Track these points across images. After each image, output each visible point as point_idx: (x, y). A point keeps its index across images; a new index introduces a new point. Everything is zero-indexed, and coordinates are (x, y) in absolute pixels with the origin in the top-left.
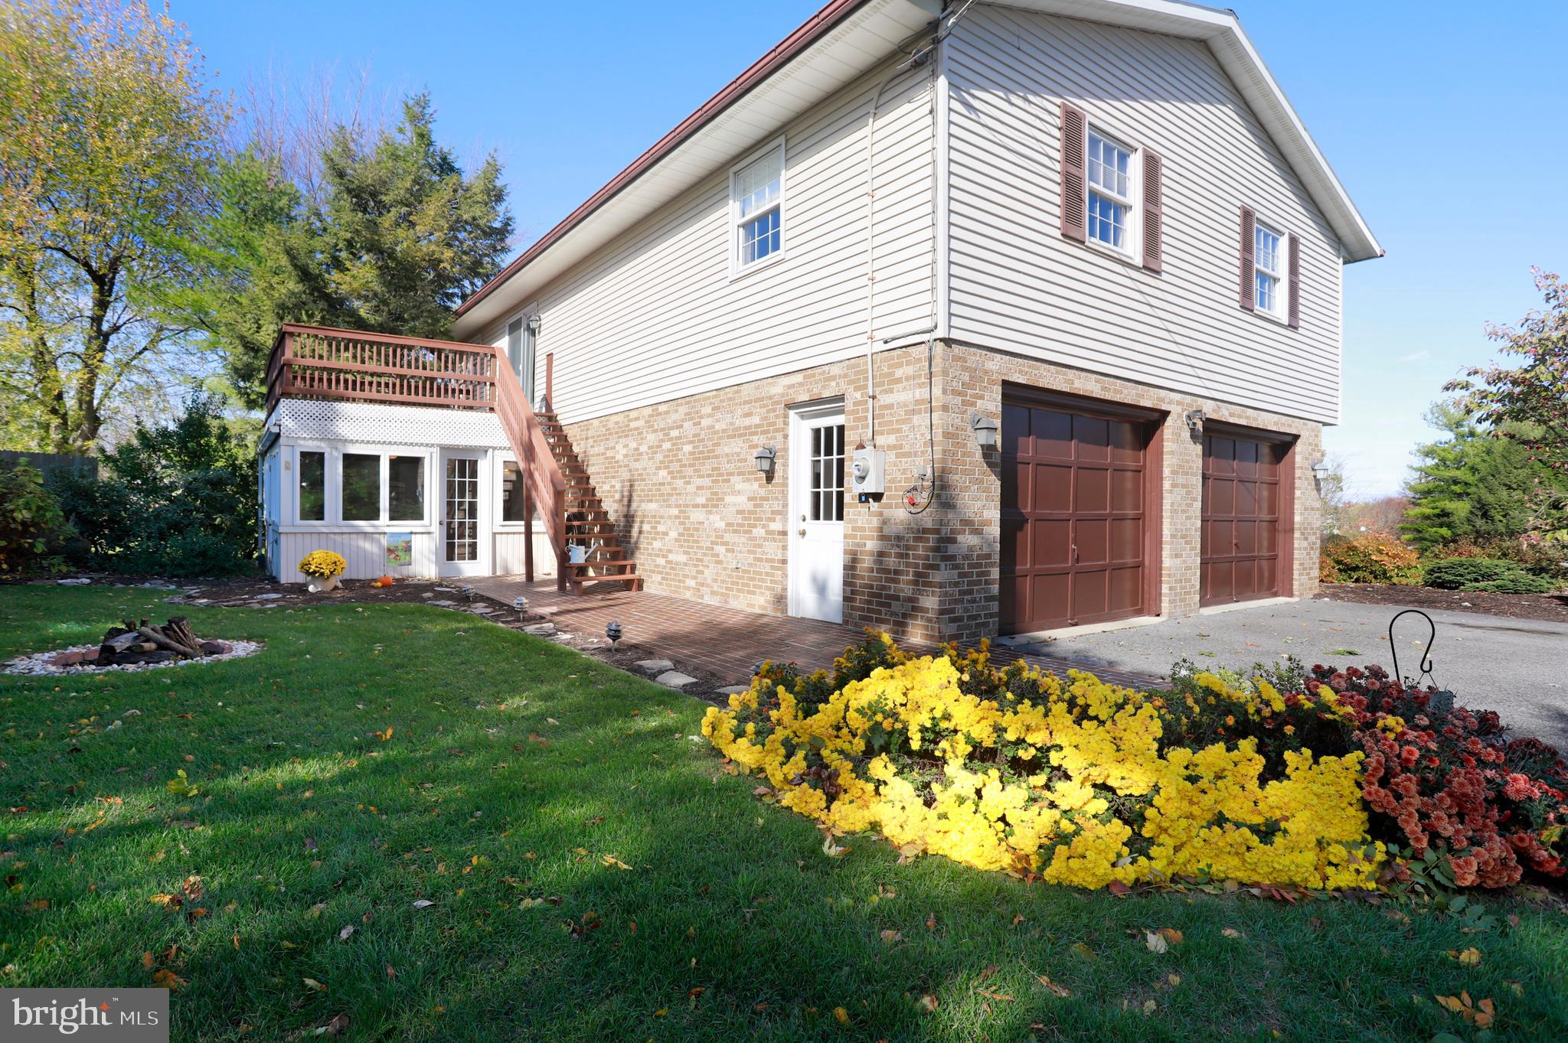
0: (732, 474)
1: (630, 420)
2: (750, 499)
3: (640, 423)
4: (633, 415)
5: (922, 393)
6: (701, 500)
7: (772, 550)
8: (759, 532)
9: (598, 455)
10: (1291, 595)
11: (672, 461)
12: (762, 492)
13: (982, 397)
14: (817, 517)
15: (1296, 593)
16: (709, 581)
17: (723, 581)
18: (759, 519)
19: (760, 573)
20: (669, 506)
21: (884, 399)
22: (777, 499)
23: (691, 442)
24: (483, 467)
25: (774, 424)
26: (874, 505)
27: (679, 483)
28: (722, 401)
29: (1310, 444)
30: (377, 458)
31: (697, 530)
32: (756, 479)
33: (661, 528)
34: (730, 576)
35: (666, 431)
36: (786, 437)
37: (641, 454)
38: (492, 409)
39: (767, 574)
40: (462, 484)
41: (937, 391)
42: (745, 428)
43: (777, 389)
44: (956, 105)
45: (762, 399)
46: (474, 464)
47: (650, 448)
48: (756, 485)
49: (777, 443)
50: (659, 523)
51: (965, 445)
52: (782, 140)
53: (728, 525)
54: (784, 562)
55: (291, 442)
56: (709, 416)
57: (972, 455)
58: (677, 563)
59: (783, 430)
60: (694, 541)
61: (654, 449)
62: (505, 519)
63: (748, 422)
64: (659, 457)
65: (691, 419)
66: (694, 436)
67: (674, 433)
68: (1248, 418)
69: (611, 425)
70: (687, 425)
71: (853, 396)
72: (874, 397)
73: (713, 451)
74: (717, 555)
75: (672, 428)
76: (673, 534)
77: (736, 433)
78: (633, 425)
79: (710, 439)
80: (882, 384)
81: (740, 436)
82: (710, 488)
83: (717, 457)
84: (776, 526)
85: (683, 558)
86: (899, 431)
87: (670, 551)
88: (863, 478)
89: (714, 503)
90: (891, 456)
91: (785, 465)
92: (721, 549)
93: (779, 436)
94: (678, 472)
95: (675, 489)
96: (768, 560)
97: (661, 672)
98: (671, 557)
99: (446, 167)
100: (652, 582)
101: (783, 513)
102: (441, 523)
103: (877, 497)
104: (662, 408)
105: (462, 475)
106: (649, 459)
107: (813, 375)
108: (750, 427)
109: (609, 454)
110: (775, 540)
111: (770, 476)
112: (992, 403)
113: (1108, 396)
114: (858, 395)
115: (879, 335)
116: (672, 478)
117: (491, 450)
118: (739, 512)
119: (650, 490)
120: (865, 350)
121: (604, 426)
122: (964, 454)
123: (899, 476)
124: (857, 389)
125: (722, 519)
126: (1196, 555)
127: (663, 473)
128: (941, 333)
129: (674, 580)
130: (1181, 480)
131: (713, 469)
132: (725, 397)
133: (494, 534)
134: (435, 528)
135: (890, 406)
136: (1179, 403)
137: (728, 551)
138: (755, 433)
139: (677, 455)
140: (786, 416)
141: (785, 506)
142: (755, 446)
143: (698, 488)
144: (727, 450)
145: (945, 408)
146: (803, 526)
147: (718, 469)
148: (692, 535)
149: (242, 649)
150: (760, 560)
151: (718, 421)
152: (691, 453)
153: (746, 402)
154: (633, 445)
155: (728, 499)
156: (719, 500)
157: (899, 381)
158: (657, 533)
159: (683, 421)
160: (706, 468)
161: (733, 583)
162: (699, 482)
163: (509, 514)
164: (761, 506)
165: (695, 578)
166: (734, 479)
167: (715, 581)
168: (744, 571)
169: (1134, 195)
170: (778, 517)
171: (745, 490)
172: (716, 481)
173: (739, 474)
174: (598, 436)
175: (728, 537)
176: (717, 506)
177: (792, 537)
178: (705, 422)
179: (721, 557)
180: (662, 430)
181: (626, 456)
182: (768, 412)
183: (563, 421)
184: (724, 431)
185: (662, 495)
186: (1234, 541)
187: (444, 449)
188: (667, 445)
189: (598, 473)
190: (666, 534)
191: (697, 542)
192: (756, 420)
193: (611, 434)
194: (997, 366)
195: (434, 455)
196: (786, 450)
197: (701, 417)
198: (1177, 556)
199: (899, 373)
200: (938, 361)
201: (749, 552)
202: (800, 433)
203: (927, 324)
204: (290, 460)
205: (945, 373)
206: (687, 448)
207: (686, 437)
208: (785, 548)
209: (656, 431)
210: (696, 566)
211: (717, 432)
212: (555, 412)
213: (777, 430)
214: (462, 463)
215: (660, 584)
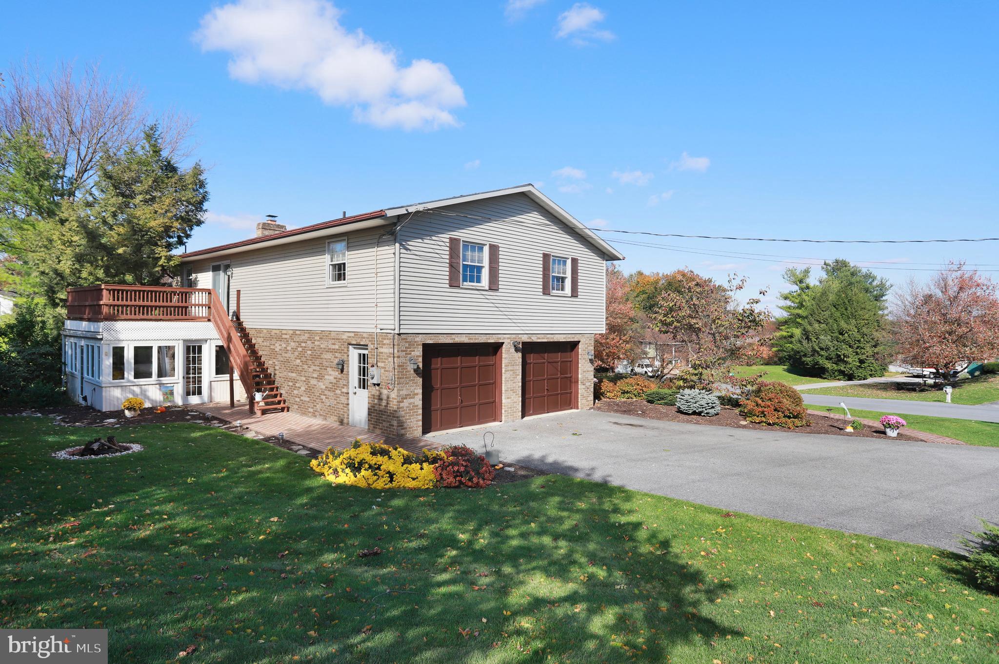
0: (328, 367)
1: (283, 334)
2: (335, 378)
3: (287, 336)
4: (284, 332)
5: (391, 350)
6: (315, 376)
7: (343, 399)
8: (338, 392)
9: (266, 346)
10: (578, 408)
11: (302, 357)
12: (339, 376)
13: (414, 351)
14: (360, 387)
15: (579, 408)
16: (319, 410)
17: (324, 410)
18: (338, 387)
19: (339, 408)
20: (301, 376)
21: (380, 350)
22: (345, 380)
23: (311, 350)
24: (205, 348)
25: (343, 350)
26: (377, 388)
27: (306, 367)
28: (324, 336)
29: (586, 344)
30: (151, 347)
31: (314, 388)
32: (337, 371)
33: (297, 385)
34: (327, 409)
35: (299, 343)
36: (348, 356)
37: (288, 350)
38: (209, 320)
39: (341, 409)
40: (194, 358)
41: (396, 351)
42: (333, 349)
43: (345, 337)
44: (403, 251)
45: (339, 339)
46: (200, 348)
47: (292, 348)
48: (337, 373)
49: (345, 358)
50: (296, 382)
51: (407, 369)
52: (346, 238)
53: (326, 387)
54: (348, 404)
55: (108, 342)
56: (318, 341)
57: (410, 371)
58: (305, 401)
59: (347, 353)
60: (312, 393)
61: (294, 350)
62: (216, 374)
63: (333, 347)
64: (296, 353)
65: (311, 340)
66: (312, 348)
67: (303, 345)
68: (548, 338)
69: (273, 334)
70: (309, 342)
71: (371, 346)
72: (377, 348)
73: (320, 356)
74: (322, 399)
75: (302, 342)
76: (303, 389)
77: (329, 351)
78: (284, 336)
79: (319, 351)
80: (380, 344)
81: (331, 352)
82: (319, 371)
83: (322, 359)
84: (345, 390)
85: (308, 399)
86: (385, 362)
87: (302, 396)
88: (373, 378)
89: (320, 378)
90: (383, 371)
91: (348, 367)
92: (323, 397)
93: (345, 355)
94: (305, 362)
95: (304, 369)
96: (342, 403)
97: (299, 450)
98: (302, 398)
99: (170, 168)
100: (294, 408)
101: (347, 385)
102: (183, 378)
103: (378, 385)
104: (298, 332)
105: (194, 353)
106: (292, 353)
107: (357, 335)
108: (335, 349)
109: (272, 347)
110: (344, 396)
111: (342, 371)
112: (418, 352)
113: (472, 341)
114: (372, 346)
115: (379, 326)
116: (303, 364)
117: (209, 340)
118: (331, 383)
119: (292, 367)
120: (374, 330)
121: (269, 333)
122: (406, 372)
123: (384, 378)
124: (372, 344)
125: (324, 385)
126: (519, 397)
127: (298, 361)
128: (397, 331)
129: (304, 408)
130: (510, 368)
131: (320, 363)
132: (325, 335)
133: (211, 382)
134: (181, 380)
135: (382, 353)
136: (508, 338)
137: (326, 398)
138: (337, 352)
139: (304, 354)
140: (348, 348)
141: (348, 382)
142: (337, 357)
143: (314, 370)
144: (325, 357)
145: (398, 357)
146: (355, 390)
147: (322, 364)
148: (311, 390)
149: (136, 448)
150: (339, 403)
151: (322, 344)
152: (310, 355)
153: (333, 339)
154: (284, 346)
155: (326, 377)
156: (322, 376)
157: (385, 344)
158: (296, 387)
159: (307, 340)
160: (317, 362)
161: (328, 411)
162: (314, 368)
163: (219, 371)
164: (339, 382)
165: (312, 408)
166: (329, 369)
167: (321, 410)
168: (333, 407)
169: (486, 263)
170: (345, 387)
171: (332, 375)
172: (322, 369)
173: (331, 367)
174: (266, 337)
175: (326, 392)
176: (322, 379)
177: (351, 395)
178: (317, 343)
179: (324, 400)
180: (297, 342)
181: (280, 350)
182: (341, 345)
183: (245, 325)
184: (324, 349)
185: (298, 371)
186: (546, 388)
187: (184, 341)
188: (300, 349)
189: (266, 355)
190: (300, 388)
191: (314, 393)
192: (337, 347)
193: (273, 338)
194: (419, 339)
195: (180, 345)
196: (348, 361)
197: (315, 340)
198: (508, 398)
199: (385, 342)
200: (396, 341)
201: (335, 399)
202: (354, 355)
203: (393, 327)
204: (107, 351)
205: (398, 345)
206: (309, 352)
207: (308, 347)
208: (348, 399)
209: (295, 342)
210: (313, 403)
211: (321, 348)
212: (241, 320)
213: (345, 353)
214: (194, 347)
215: (297, 409)
